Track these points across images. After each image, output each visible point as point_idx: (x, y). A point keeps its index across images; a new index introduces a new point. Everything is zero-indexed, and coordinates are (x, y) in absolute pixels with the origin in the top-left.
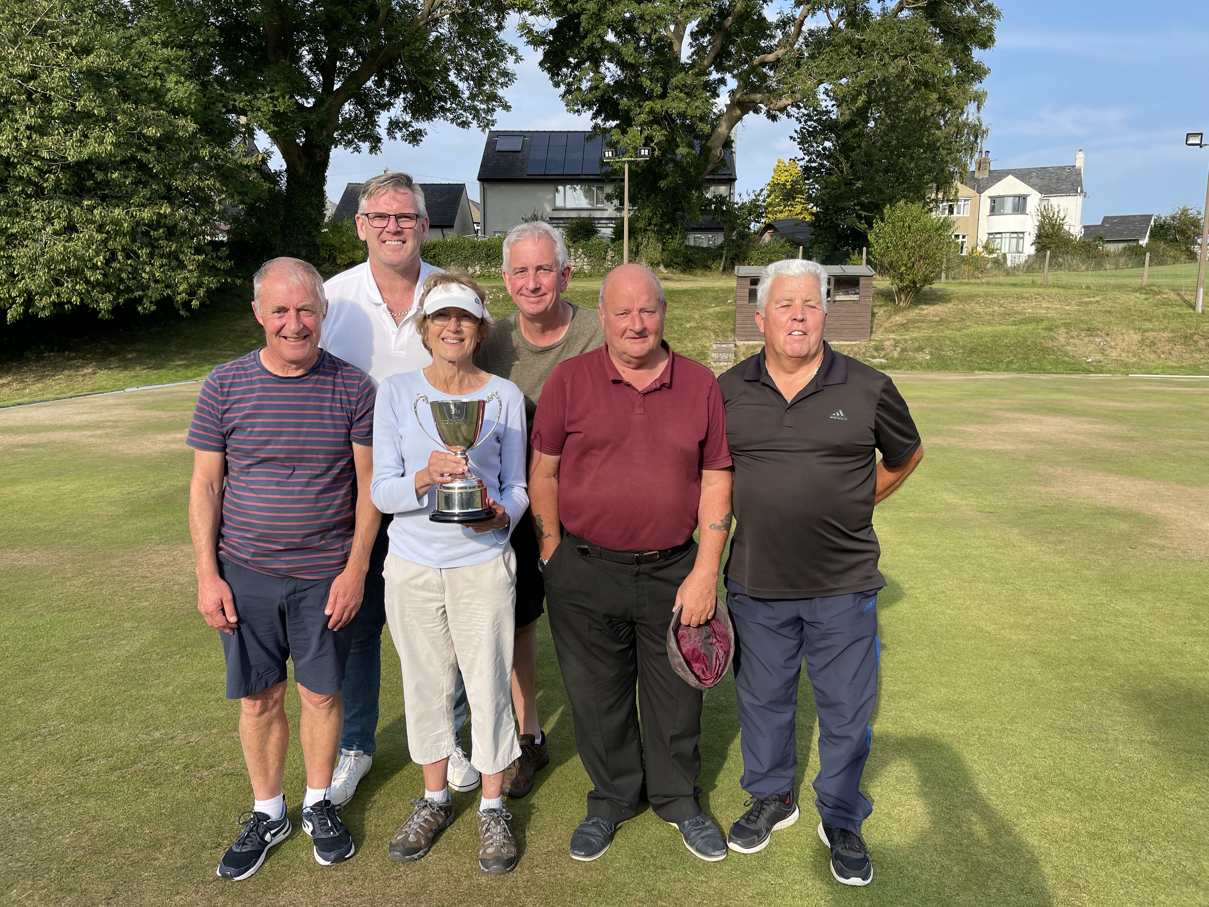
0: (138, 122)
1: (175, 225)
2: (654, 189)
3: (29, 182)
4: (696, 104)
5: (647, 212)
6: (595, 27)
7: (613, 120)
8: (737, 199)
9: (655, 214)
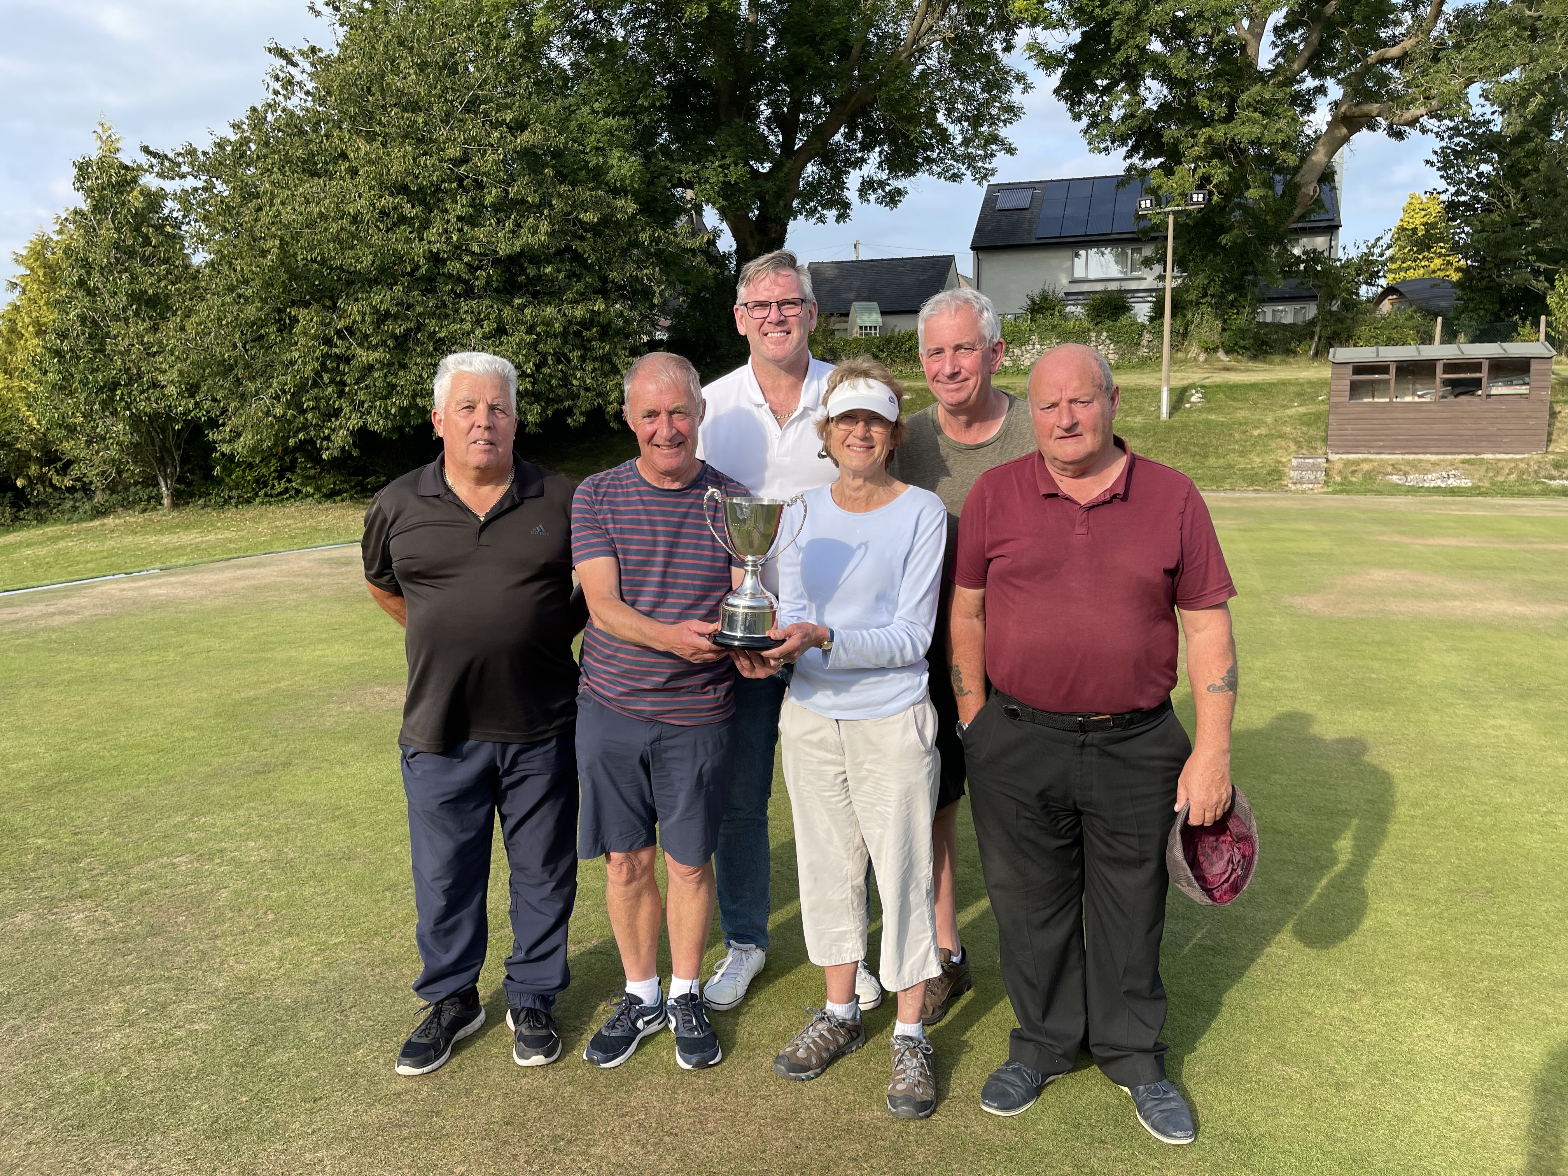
0: (574, 206)
1: (610, 323)
2: (1212, 246)
3: (459, 279)
4: (1278, 126)
5: (1201, 279)
6: (1131, 35)
7: (1156, 157)
8: (1341, 254)
9: (1213, 280)
